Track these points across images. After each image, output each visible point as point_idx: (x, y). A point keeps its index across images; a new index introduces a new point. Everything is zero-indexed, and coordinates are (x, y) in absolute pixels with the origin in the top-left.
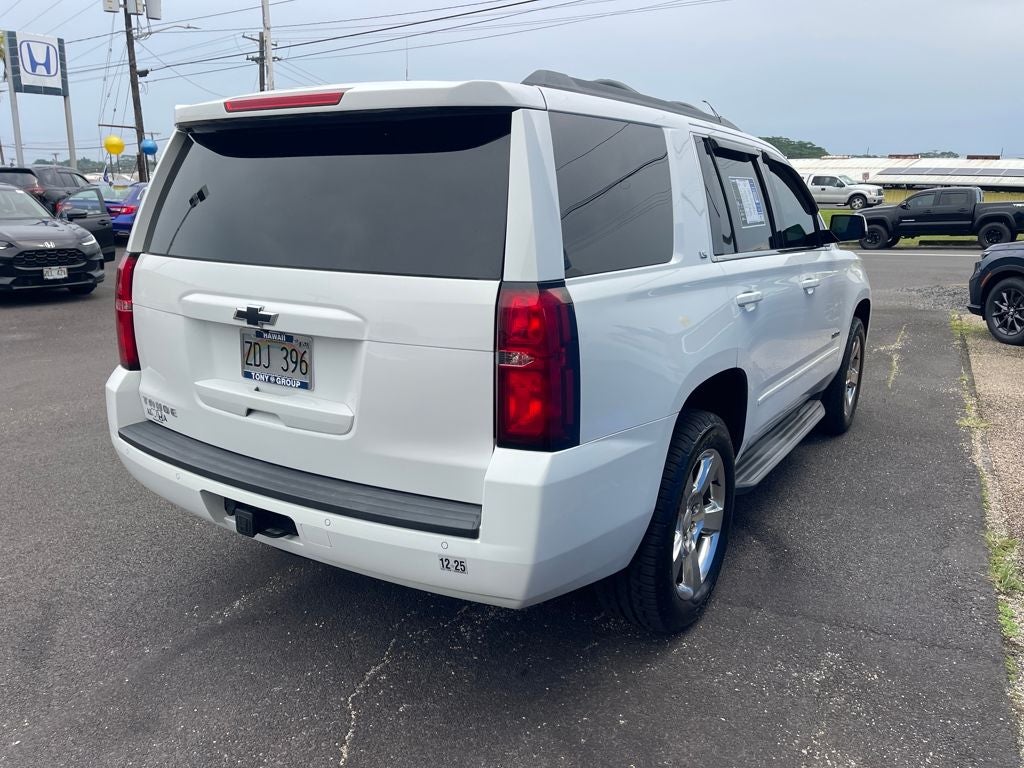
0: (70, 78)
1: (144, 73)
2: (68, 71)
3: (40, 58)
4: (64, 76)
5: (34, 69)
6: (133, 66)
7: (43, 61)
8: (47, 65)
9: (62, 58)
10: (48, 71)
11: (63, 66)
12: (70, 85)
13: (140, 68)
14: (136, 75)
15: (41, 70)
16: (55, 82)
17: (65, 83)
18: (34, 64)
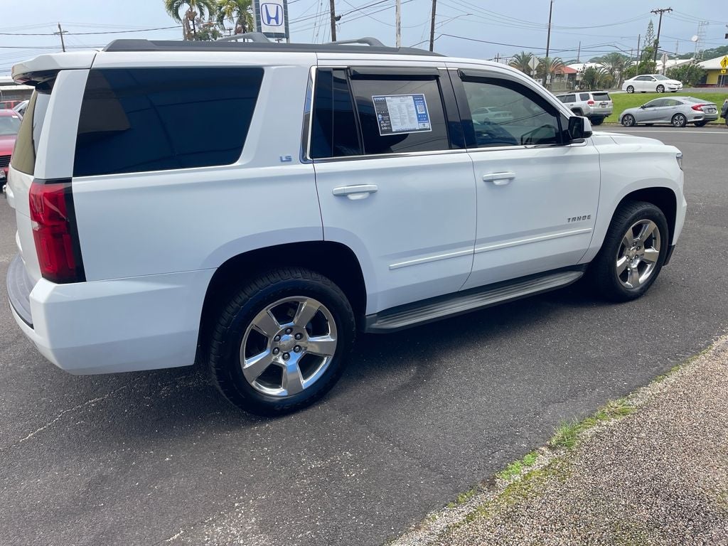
0: (290, 26)
1: (339, 18)
2: (289, 22)
3: (273, 15)
4: (287, 25)
5: (269, 22)
6: (333, 14)
7: (274, 16)
8: (277, 19)
9: (286, 13)
10: (277, 23)
11: (286, 18)
12: (290, 31)
13: (337, 15)
14: (335, 19)
15: (273, 22)
16: (281, 30)
17: (287, 29)
18: (269, 18)
